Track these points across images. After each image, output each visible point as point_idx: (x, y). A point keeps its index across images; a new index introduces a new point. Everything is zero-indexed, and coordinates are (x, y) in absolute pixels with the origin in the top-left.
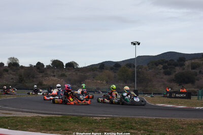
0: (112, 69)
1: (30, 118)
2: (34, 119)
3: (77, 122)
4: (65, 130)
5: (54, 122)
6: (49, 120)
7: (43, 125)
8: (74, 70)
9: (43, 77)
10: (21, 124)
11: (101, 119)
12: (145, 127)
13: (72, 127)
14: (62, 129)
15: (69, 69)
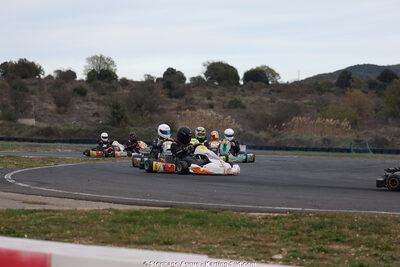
0: (372, 85)
1: (86, 213)
2: (95, 216)
3: (202, 224)
4: (166, 243)
5: (142, 224)
6: (132, 219)
7: (113, 232)
8: (268, 90)
10: (60, 227)
11: (266, 218)
12: (375, 236)
13: (185, 236)
14: (157, 241)
15: (252, 88)
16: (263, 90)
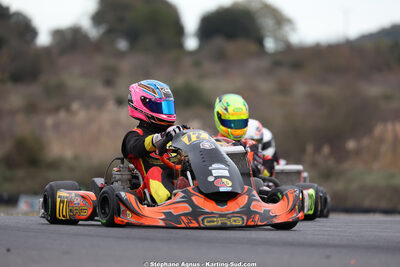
8: (265, 63)
9: (31, 108)
15: (221, 56)
16: (253, 64)
